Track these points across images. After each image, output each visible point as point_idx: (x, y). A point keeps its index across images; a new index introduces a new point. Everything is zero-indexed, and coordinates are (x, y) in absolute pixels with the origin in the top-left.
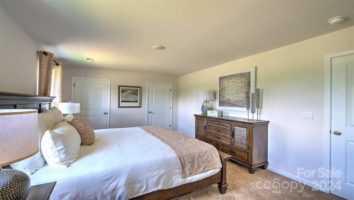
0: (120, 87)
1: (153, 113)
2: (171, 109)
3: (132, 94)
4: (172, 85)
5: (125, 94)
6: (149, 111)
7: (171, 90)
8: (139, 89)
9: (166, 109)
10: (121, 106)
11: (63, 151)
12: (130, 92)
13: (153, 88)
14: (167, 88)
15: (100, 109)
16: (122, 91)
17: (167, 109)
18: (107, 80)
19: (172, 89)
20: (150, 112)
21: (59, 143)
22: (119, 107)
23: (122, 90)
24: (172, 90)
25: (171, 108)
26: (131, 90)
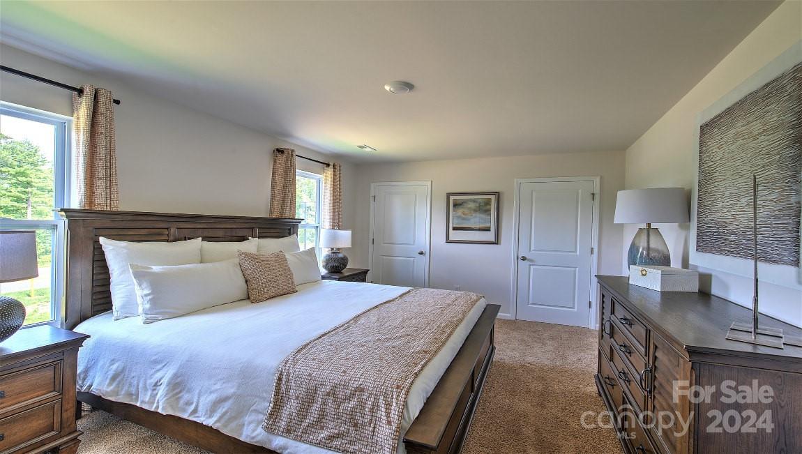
0: (451, 197)
1: (531, 260)
2: (592, 253)
3: (475, 211)
4: (597, 180)
5: (460, 212)
6: (520, 257)
7: (593, 194)
8: (493, 197)
9: (576, 251)
10: (451, 238)
11: (149, 298)
12: (472, 205)
13: (534, 193)
14: (580, 191)
15: (412, 243)
16: (455, 205)
17: (578, 253)
18: (425, 183)
19: (597, 191)
20: (524, 259)
21: (144, 285)
22: (448, 241)
23: (455, 202)
24: (597, 197)
25: (592, 249)
26: (474, 201)
